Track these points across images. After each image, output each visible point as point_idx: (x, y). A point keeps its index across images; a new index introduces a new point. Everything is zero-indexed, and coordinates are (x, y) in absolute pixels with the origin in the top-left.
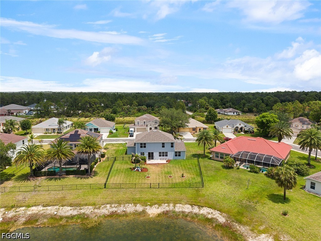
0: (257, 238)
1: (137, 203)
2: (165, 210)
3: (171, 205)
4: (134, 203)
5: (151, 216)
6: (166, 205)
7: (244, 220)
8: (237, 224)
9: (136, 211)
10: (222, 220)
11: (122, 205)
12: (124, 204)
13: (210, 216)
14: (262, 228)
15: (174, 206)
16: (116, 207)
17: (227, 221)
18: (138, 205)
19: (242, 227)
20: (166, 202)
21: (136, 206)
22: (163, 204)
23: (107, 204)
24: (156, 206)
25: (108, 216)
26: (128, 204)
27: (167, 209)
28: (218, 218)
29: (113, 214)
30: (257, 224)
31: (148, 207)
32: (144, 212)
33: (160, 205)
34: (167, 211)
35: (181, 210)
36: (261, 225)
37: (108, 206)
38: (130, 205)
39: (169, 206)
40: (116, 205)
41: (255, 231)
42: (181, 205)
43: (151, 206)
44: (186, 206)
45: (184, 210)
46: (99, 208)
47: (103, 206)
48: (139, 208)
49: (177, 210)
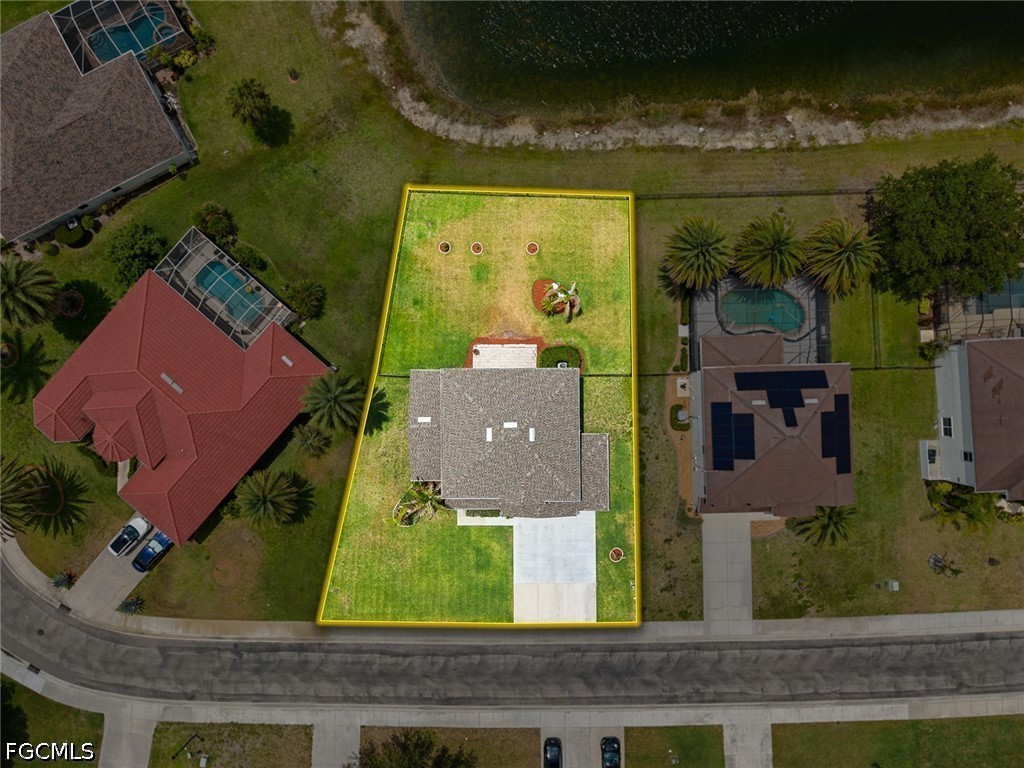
0: (367, 43)
1: (554, 151)
2: (502, 132)
3: (487, 143)
4: (559, 151)
5: (527, 120)
6: (497, 144)
7: (366, 85)
8: (383, 81)
9: (555, 133)
10: (404, 95)
11: (583, 146)
12: (579, 151)
13: (422, 106)
14: (348, 61)
15: (482, 140)
16: (594, 143)
17: (395, 91)
18: (552, 147)
19: (378, 73)
20: (497, 152)
21: (556, 145)
22: (503, 146)
23: (612, 151)
24: (516, 143)
25: (604, 123)
26: (573, 149)
27: (496, 133)
28: (410, 100)
29: (597, 125)
30: (351, 71)
31: (533, 141)
32: (541, 129)
33: (510, 144)
34: (497, 127)
35: (472, 129)
36: (346, 67)
37: (610, 147)
38: (568, 148)
39: (493, 141)
40: (594, 148)
41: (361, 59)
42: (469, 140)
43: (527, 144)
44: (459, 138)
45: (465, 128)
46: (626, 141)
47: (620, 145)
48: (549, 140)
49: (477, 130)
